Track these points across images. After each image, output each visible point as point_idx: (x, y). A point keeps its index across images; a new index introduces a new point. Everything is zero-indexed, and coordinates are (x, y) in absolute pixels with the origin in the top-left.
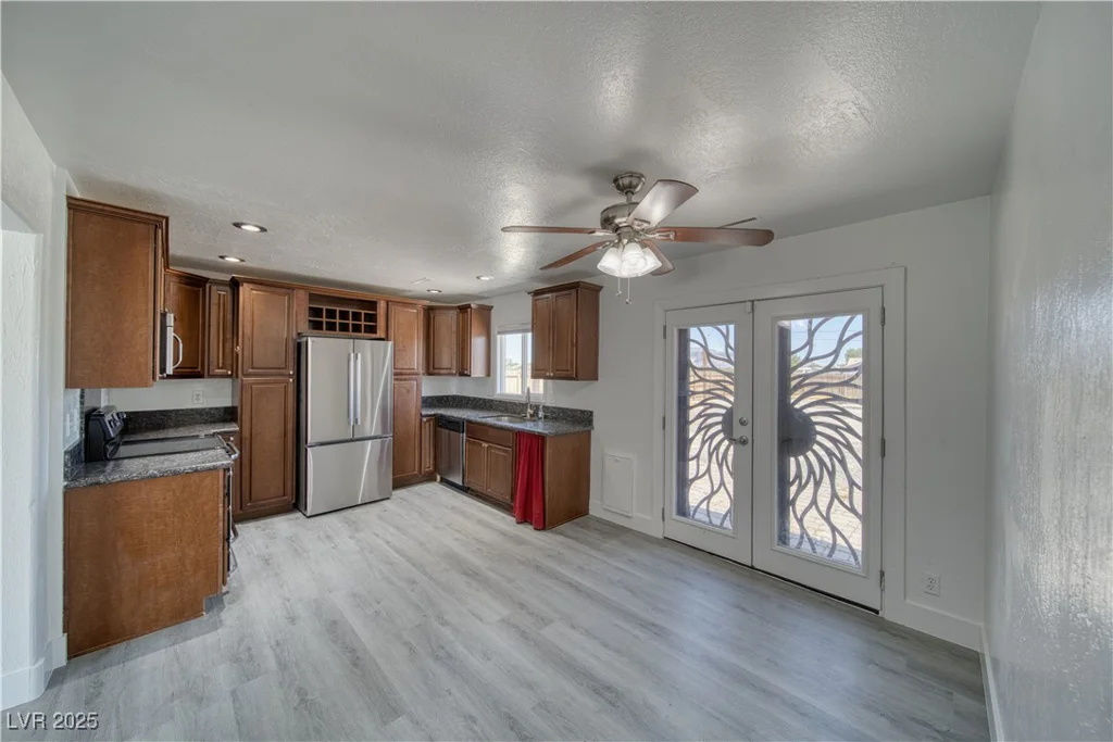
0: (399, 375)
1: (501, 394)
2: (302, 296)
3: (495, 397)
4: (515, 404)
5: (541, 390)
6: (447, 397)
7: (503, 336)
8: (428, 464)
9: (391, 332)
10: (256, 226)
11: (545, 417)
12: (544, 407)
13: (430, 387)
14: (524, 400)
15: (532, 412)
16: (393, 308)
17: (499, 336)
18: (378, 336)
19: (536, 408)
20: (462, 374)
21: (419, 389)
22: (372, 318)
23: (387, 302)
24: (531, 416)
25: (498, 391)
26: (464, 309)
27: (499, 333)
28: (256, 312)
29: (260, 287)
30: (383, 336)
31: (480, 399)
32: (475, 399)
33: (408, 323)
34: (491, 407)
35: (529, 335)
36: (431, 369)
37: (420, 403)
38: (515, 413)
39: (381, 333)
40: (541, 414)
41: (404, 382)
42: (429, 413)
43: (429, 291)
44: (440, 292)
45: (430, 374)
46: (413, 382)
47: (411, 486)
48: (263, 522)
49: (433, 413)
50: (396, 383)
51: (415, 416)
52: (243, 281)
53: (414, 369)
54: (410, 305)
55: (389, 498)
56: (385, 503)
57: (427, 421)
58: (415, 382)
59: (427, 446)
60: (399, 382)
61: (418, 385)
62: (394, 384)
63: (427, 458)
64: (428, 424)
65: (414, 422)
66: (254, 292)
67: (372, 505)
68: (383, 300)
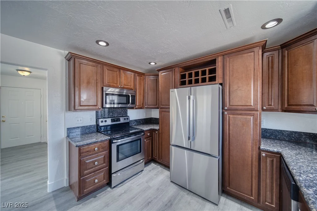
2: (177, 70)
9: (227, 78)
18: (217, 82)
22: (213, 71)
23: (224, 55)
29: (164, 71)
30: (220, 82)
39: (219, 80)
41: (240, 116)
42: (271, 149)
43: (263, 27)
44: (279, 21)
45: (285, 111)
46: (249, 117)
47: (250, 207)
48: (164, 170)
49: (276, 150)
50: (231, 116)
51: (252, 147)
52: (159, 70)
53: (251, 106)
54: (246, 51)
55: (217, 205)
56: (209, 206)
57: (266, 156)
58: (252, 118)
59: (268, 181)
60: (235, 116)
61: (255, 120)
62: (229, 117)
63: (268, 193)
64: (268, 160)
65: (250, 153)
66: (162, 74)
67: (200, 200)
68: (220, 56)
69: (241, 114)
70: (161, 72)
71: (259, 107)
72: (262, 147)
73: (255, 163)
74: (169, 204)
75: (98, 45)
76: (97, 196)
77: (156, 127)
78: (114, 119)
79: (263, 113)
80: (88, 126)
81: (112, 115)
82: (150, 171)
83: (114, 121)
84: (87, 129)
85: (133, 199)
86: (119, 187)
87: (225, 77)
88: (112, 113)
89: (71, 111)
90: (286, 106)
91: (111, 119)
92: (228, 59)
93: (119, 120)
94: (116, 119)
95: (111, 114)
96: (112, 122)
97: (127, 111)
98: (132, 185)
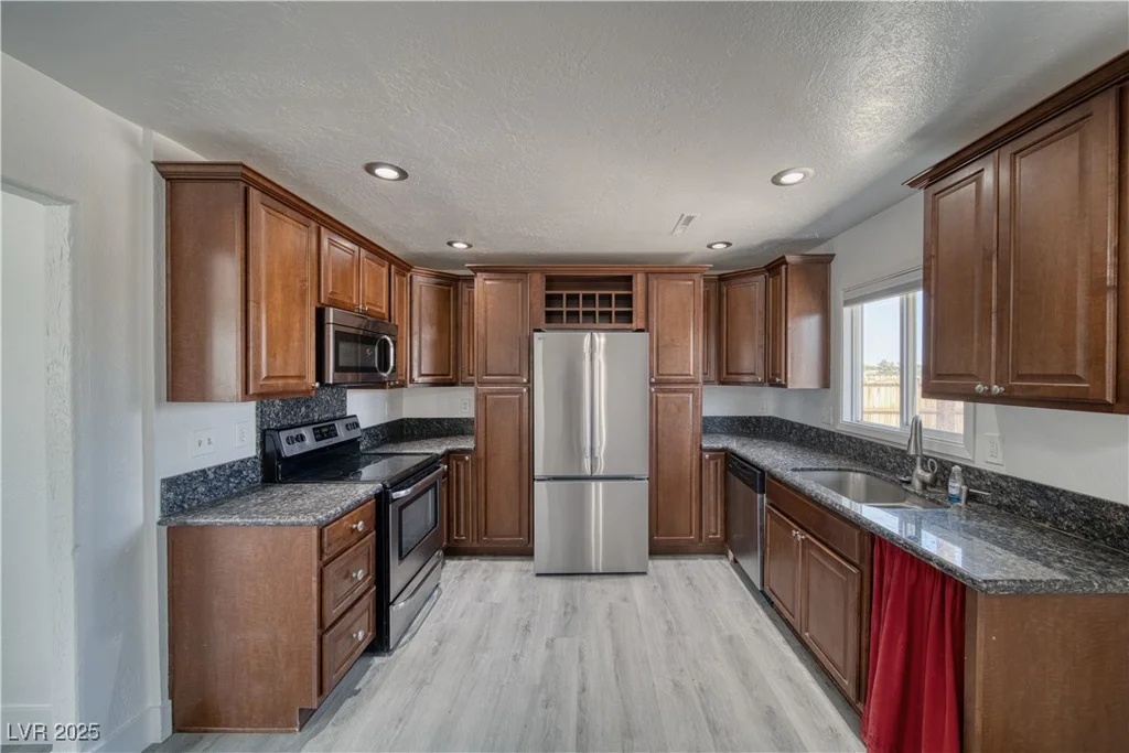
0: (660, 383)
1: (849, 425)
2: (538, 281)
3: (838, 428)
4: (883, 448)
5: (957, 425)
6: (758, 419)
7: (857, 307)
8: (713, 528)
9: (653, 319)
10: (392, 167)
11: (971, 497)
12: (966, 470)
13: (719, 403)
14: (902, 443)
15: (928, 476)
16: (654, 282)
17: (847, 311)
18: (634, 326)
19: (942, 471)
20: (773, 384)
21: (697, 407)
22: (627, 300)
23: (647, 274)
24: (924, 485)
25: (846, 417)
26: (774, 268)
27: (847, 303)
28: (489, 307)
29: (497, 276)
30: (641, 326)
31: (811, 428)
32: (802, 426)
33: (681, 305)
34: (831, 445)
35: (919, 296)
36: (725, 373)
37: (699, 429)
38: (883, 467)
39: (638, 322)
40: (956, 487)
41: (674, 395)
42: (715, 446)
43: (710, 246)
44: (728, 244)
45: (723, 383)
46: (687, 395)
47: (687, 557)
48: (498, 563)
49: (721, 446)
50: (660, 395)
51: (692, 449)
52: (476, 270)
53: (689, 375)
54: (683, 276)
55: (645, 573)
56: (635, 581)
57: (711, 458)
58: (691, 396)
59: (712, 498)
60: (666, 395)
61: (695, 400)
62: (657, 397)
63: (712, 518)
64: (712, 463)
65: (689, 459)
66: (488, 282)
67: (617, 579)
68: (641, 272)
69: (675, 391)
70: (485, 275)
71: (700, 378)
72: (704, 445)
73: (695, 475)
74: (569, 610)
75: (372, 177)
76: (357, 688)
77: (467, 444)
78: (320, 428)
79: (705, 387)
80: (234, 464)
81: (307, 416)
82: (462, 576)
83: (323, 438)
84: (230, 476)
85: (482, 640)
86: (406, 643)
87: (650, 319)
88: (307, 407)
89: (211, 401)
90: (725, 375)
91: (314, 429)
92: (655, 283)
93: (332, 433)
94: (326, 430)
95: (303, 409)
96: (317, 440)
97: (345, 396)
98: (445, 621)
